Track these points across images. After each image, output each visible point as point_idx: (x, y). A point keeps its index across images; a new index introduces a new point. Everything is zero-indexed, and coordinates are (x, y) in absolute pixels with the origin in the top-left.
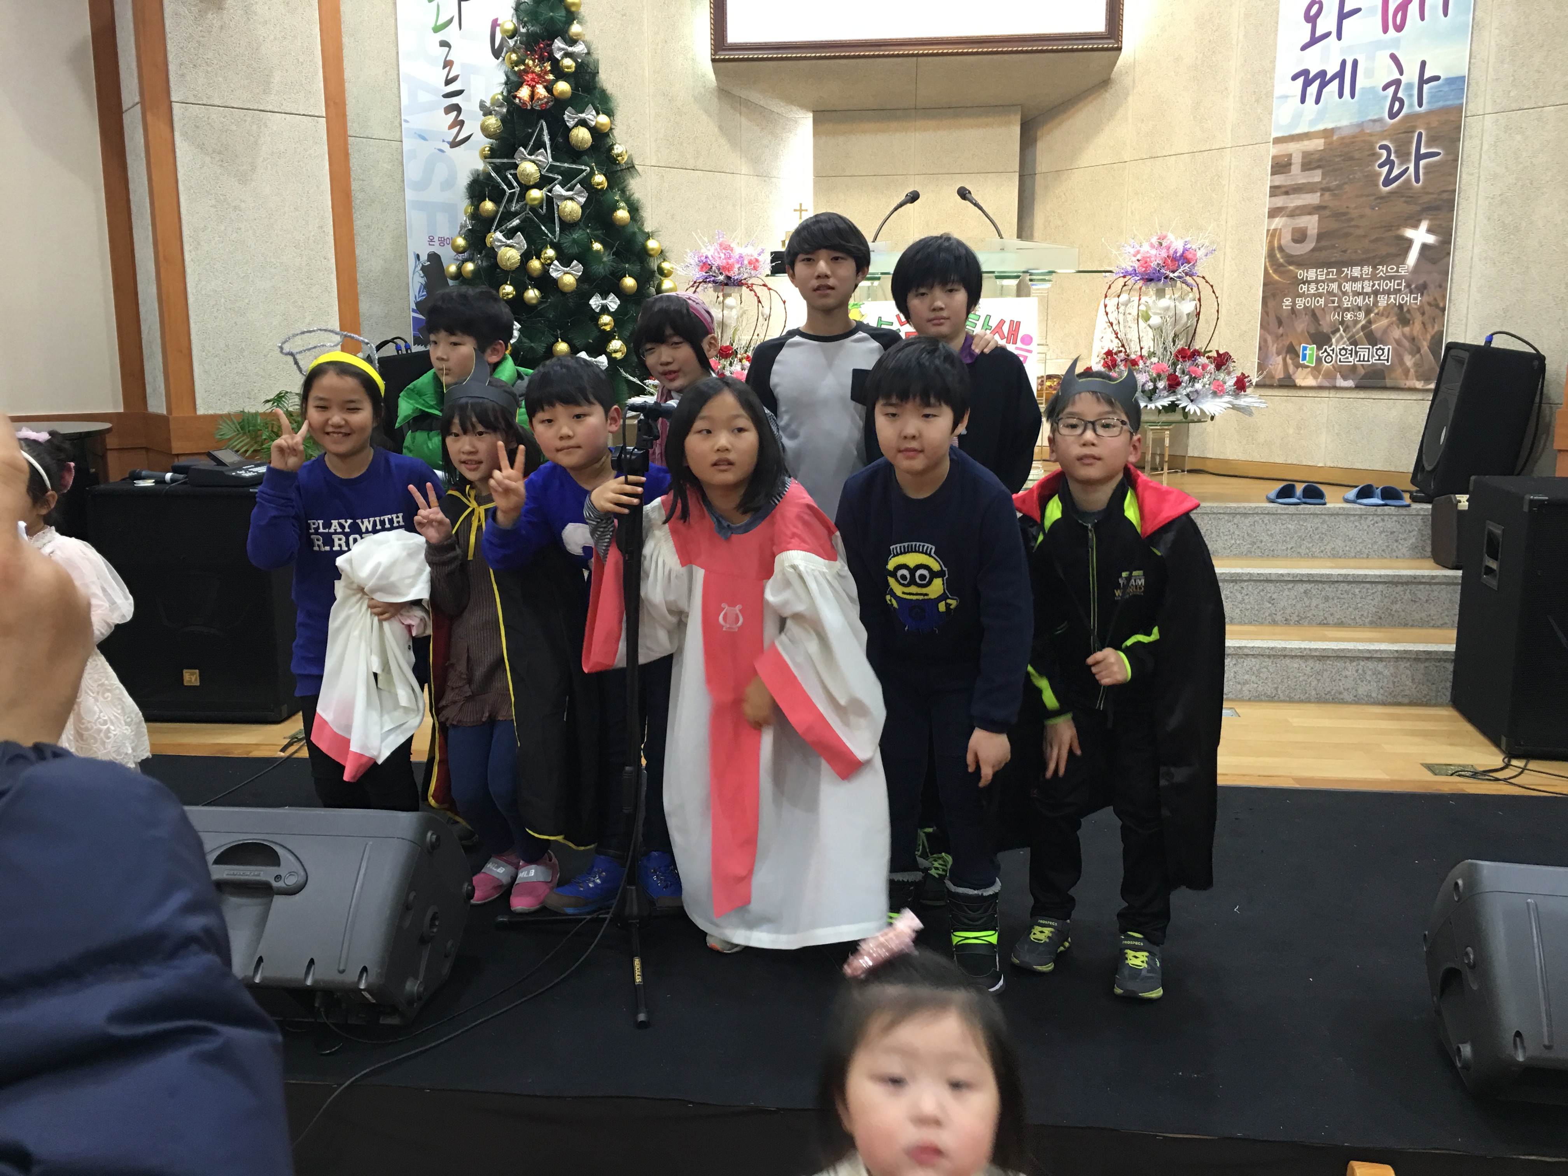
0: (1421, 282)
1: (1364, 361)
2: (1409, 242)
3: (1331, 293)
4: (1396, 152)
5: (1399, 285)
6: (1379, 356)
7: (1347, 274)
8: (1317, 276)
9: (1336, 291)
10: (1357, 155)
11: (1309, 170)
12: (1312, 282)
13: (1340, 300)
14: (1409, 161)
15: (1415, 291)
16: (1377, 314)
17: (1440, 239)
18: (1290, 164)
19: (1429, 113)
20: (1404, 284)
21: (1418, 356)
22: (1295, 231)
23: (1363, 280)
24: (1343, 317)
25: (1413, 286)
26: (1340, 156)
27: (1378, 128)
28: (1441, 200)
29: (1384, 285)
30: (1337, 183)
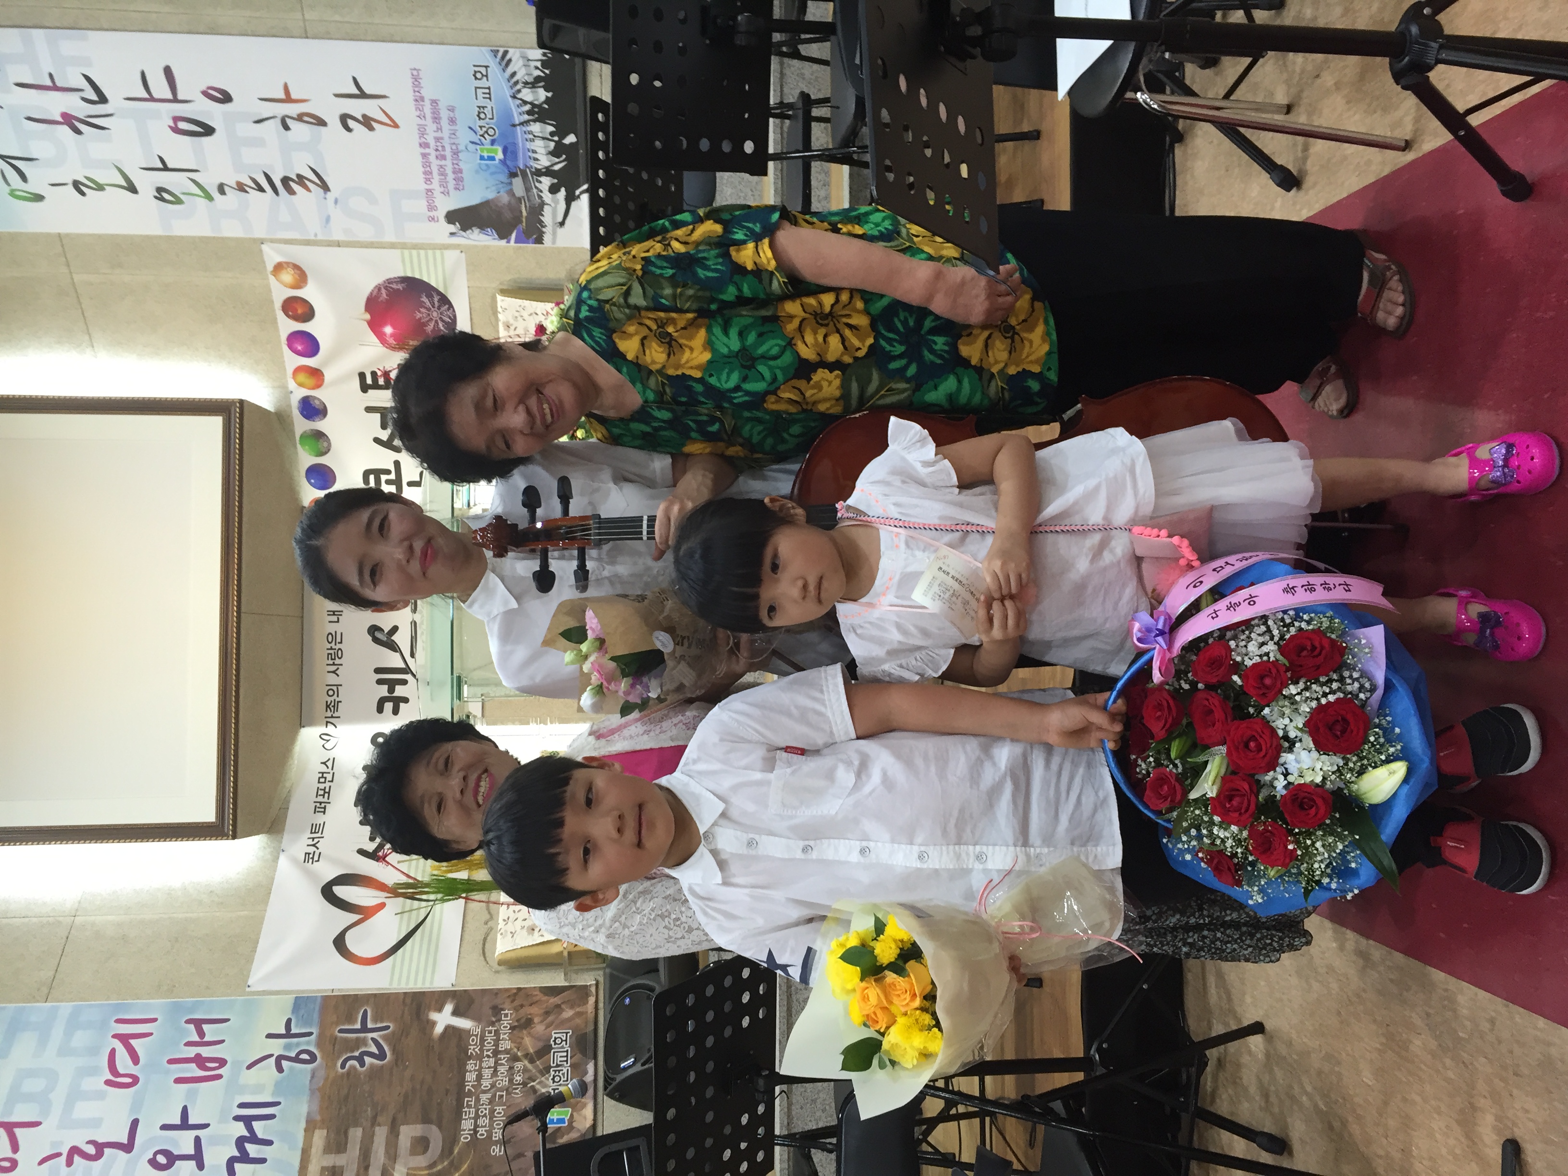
0: (490, 1012)
1: (567, 1056)
2: (449, 1029)
3: (491, 1101)
4: (353, 1051)
5: (490, 1032)
6: (562, 1041)
7: (472, 1086)
8: (470, 1118)
9: (489, 1095)
10: (345, 1091)
11: (346, 1144)
12: (476, 1123)
13: (501, 1090)
14: (365, 1039)
15: (498, 1017)
16: (518, 1049)
17: (449, 1000)
18: (334, 1167)
19: (321, 1025)
20: (490, 1028)
21: (563, 1006)
22: (414, 1152)
23: (481, 1068)
24: (519, 1084)
25: (494, 1019)
26: (340, 1109)
27: (321, 1073)
28: (412, 1004)
29: (489, 1045)
30: (369, 1109)
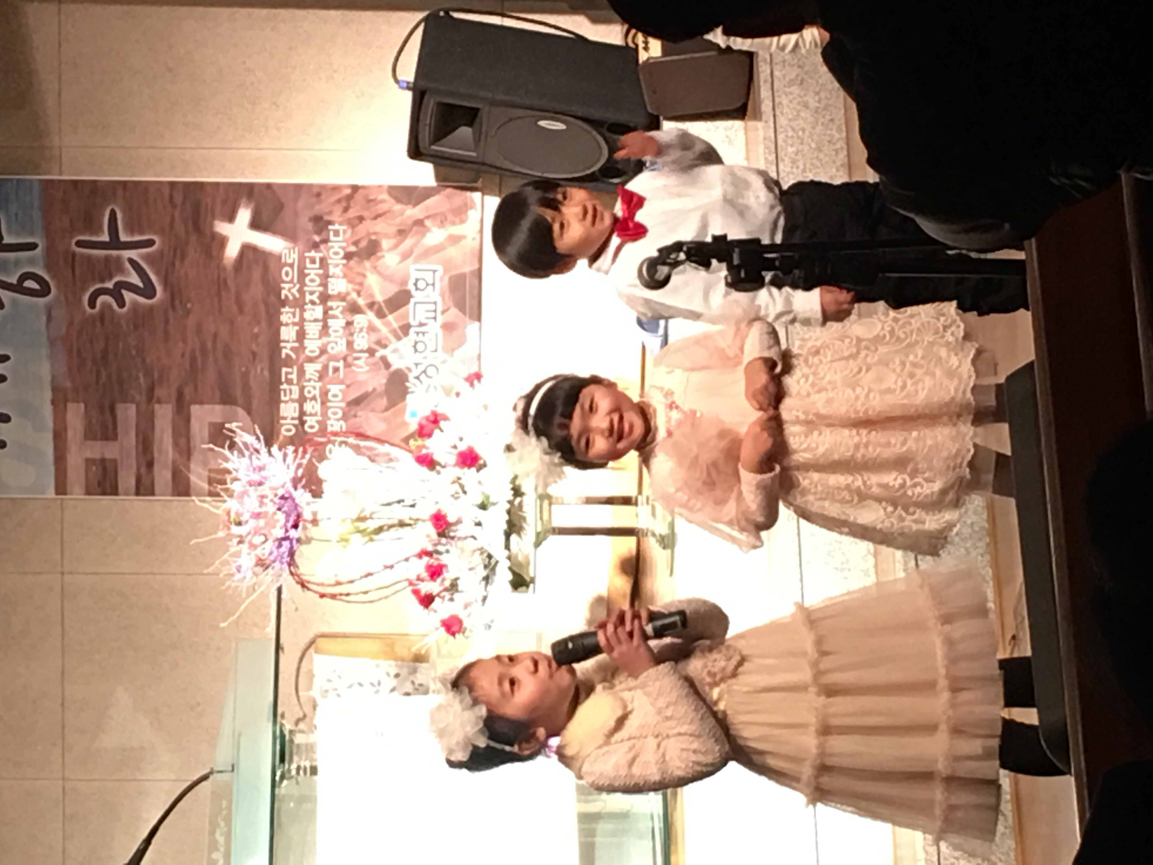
0: (310, 226)
1: (435, 311)
2: (247, 249)
3: (322, 376)
4: (103, 281)
5: (313, 261)
6: (427, 285)
7: (292, 349)
8: (293, 401)
9: (318, 366)
10: (100, 345)
11: (115, 427)
12: (301, 406)
13: (335, 358)
14: (119, 259)
15: (324, 235)
16: (359, 294)
17: (244, 200)
18: (103, 461)
19: (48, 234)
20: (313, 254)
21: (427, 223)
23: (302, 320)
24: (362, 351)
25: (317, 238)
26: (98, 373)
27: (60, 314)
28: (184, 203)
29: (313, 285)
30: (141, 375)
